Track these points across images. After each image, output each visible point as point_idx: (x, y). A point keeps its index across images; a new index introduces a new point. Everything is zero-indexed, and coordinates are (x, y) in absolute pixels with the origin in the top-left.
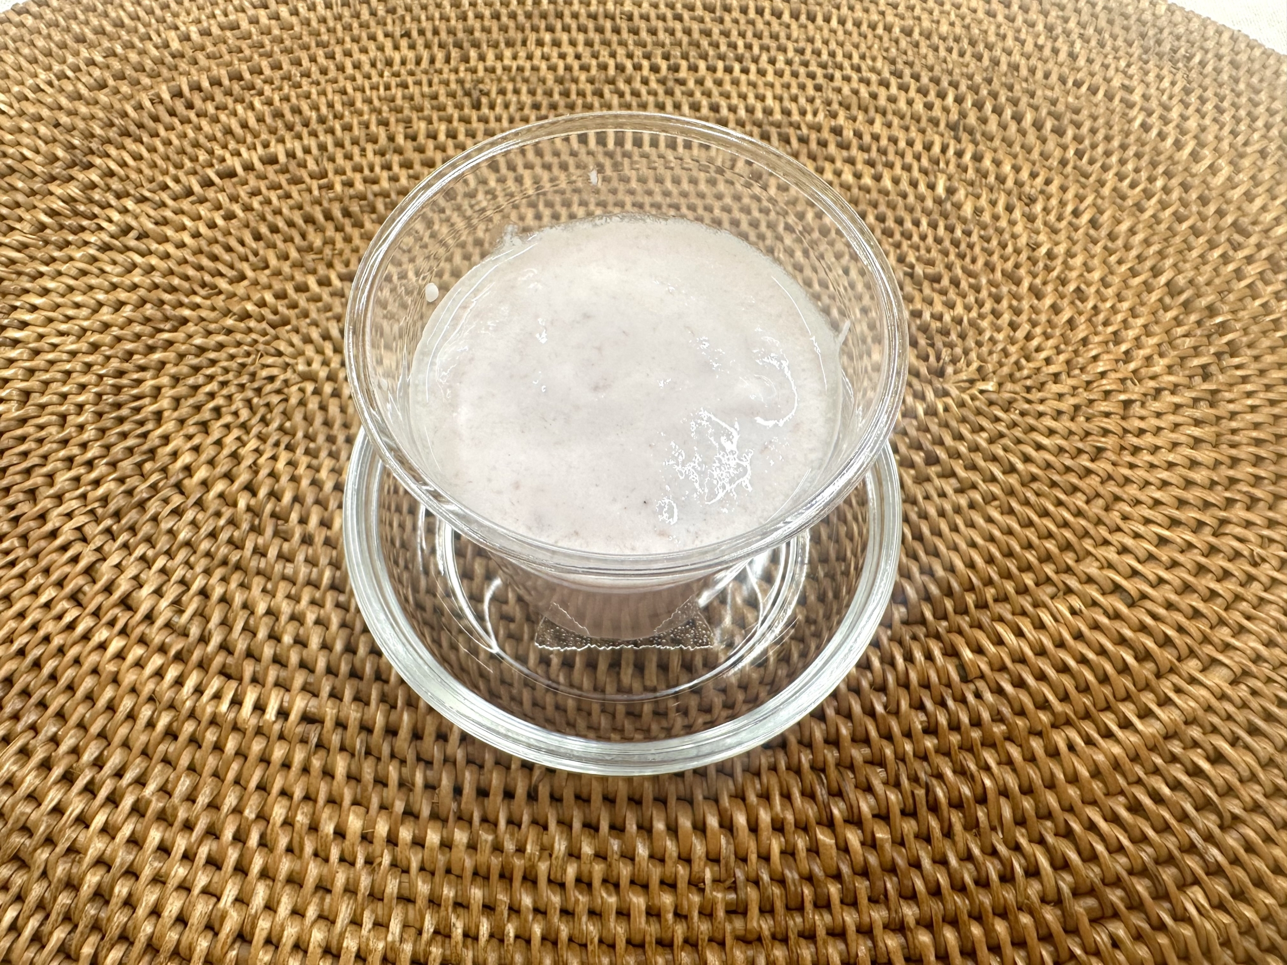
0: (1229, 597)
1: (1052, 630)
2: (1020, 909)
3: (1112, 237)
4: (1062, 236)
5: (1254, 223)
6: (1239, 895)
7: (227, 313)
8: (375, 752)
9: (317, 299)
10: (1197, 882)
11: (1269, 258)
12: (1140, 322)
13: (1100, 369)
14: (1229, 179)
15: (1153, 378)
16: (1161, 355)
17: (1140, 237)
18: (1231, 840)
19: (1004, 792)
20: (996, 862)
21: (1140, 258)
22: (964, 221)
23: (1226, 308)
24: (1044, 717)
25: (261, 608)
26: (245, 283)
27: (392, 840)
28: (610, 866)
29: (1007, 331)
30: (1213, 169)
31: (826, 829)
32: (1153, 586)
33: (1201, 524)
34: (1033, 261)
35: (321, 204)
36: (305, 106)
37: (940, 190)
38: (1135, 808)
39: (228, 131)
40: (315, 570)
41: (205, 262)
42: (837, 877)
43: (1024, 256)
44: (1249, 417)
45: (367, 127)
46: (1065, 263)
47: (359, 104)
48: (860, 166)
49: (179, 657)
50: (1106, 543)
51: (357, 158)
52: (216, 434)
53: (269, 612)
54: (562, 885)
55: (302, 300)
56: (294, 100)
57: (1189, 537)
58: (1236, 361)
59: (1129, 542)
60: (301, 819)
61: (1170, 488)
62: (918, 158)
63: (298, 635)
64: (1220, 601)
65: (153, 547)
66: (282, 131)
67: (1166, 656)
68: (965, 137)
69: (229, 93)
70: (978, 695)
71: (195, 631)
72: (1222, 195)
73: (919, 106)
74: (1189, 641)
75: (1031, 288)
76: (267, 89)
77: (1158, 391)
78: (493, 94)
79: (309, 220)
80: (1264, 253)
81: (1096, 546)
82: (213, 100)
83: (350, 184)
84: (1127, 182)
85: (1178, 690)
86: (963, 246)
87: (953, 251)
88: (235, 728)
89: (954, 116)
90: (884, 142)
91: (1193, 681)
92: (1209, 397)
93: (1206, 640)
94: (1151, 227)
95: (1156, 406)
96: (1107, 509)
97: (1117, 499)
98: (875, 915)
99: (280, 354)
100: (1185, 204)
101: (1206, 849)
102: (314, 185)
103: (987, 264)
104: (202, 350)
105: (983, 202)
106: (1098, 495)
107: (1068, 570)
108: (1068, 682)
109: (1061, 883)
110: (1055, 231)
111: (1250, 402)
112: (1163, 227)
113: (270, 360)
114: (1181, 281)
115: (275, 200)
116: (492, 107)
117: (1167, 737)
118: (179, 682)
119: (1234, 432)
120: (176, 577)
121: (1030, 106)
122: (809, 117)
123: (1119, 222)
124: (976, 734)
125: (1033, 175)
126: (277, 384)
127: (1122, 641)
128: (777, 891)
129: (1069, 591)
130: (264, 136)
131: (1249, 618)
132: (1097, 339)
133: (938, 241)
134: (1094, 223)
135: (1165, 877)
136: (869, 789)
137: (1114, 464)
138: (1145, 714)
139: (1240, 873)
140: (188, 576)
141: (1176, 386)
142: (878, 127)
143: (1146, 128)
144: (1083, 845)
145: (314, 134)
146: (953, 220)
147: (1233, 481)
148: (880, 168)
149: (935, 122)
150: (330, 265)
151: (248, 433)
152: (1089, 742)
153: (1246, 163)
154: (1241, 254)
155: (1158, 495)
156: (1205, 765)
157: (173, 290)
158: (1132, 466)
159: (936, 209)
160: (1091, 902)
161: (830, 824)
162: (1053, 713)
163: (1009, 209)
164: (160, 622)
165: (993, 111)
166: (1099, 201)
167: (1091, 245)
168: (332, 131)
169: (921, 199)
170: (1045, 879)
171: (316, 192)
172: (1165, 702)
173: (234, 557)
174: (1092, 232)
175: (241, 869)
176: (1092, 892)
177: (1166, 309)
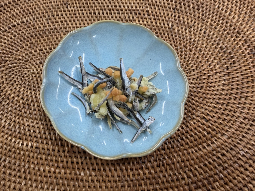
0: (229, 120)
1: (190, 128)
2: (180, 186)
3: (209, 36)
4: (197, 36)
5: (242, 31)
6: (226, 184)
7: (15, 59)
8: (50, 155)
9: (34, 55)
10: (217, 181)
11: (245, 40)
12: (213, 57)
13: (204, 68)
14: (237, 20)
15: (215, 70)
16: (218, 64)
17: (215, 36)
18: (225, 172)
19: (178, 162)
20: (176, 176)
21: (215, 41)
22: (175, 33)
23: (233, 53)
24: (187, 146)
25: (26, 124)
26: (19, 51)
27: (54, 172)
28: (98, 178)
29: (183, 59)
30: (234, 18)
31: (141, 170)
32: (212, 117)
33: (223, 103)
34: (190, 42)
35: (34, 33)
36: (30, 9)
37: (170, 26)
38: (205, 165)
39: (13, 15)
40: (37, 116)
41: (10, 47)
42: (143, 180)
43: (188, 41)
44: (237, 78)
45: (43, 14)
46: (197, 43)
47: (41, 8)
48: (152, 20)
49: (10, 135)
50: (202, 108)
51: (41, 21)
52: (15, 87)
53: (28, 125)
54: (88, 182)
55: (31, 55)
56: (27, 7)
57: (221, 106)
58: (235, 65)
59: (207, 107)
60: (37, 168)
61: (217, 95)
62: (165, 17)
63: (34, 130)
64: (226, 121)
65: (4, 111)
66: (25, 15)
67: (214, 133)
68: (176, 11)
69: (13, 6)
70: (173, 142)
71: (13, 129)
72: (235, 24)
73: (166, 4)
74: (219, 130)
75: (189, 49)
76: (21, 4)
77: (216, 73)
78: (71, 4)
79: (32, 36)
80: (244, 39)
81: (200, 108)
82: (10, 7)
83: (40, 27)
84: (213, 22)
85: (216, 140)
86: (175, 39)
87: (172, 41)
88: (22, 150)
89: (174, 6)
90: (158, 14)
91: (219, 138)
92: (228, 74)
93: (223, 129)
94: (218, 33)
95: (216, 77)
96: (203, 100)
97: (205, 98)
98: (151, 187)
99: (27, 68)
100: (226, 27)
101: (220, 175)
102: (33, 28)
103: (180, 44)
104: (11, 67)
105: (180, 28)
106: (201, 97)
107: (194, 114)
108: (192, 139)
109: (189, 181)
110: (196, 35)
111: (237, 75)
112: (221, 33)
113: (25, 70)
114: (224, 46)
115: (24, 32)
116: (71, 8)
117: (213, 150)
118: (11, 140)
119: (233, 82)
120: (9, 118)
121: (192, 3)
122: (141, 8)
123: (210, 32)
124: (173, 150)
125: (192, 21)
126: (27, 75)
127: (204, 130)
128: (131, 183)
129: (194, 119)
130: (21, 16)
131: (232, 125)
132: (203, 61)
133: (169, 38)
134: (205, 33)
135: (211, 180)
136: (150, 162)
137: (205, 90)
138: (208, 145)
139: (227, 179)
140: (11, 118)
141: (220, 72)
142: (157, 10)
143: (219, 7)
144: (194, 173)
145: (32, 16)
146: (173, 33)
147: (232, 93)
148: (157, 20)
149: (170, 8)
150: (37, 47)
151: (21, 86)
152: (196, 151)
153: (242, 16)
154: (238, 39)
155: (214, 97)
156: (220, 156)
157: (4, 53)
158: (209, 90)
159: (169, 30)
160: (195, 185)
161: (142, 169)
162: (189, 146)
163: (186, 30)
164: (6, 128)
165: (183, 5)
166: (206, 27)
167: (204, 38)
168: (35, 15)
169: (166, 28)
170: (186, 180)
171: (33, 30)
172: (213, 143)
173: (20, 113)
174: (204, 35)
175: (25, 178)
176: (195, 183)
177: (220, 53)
